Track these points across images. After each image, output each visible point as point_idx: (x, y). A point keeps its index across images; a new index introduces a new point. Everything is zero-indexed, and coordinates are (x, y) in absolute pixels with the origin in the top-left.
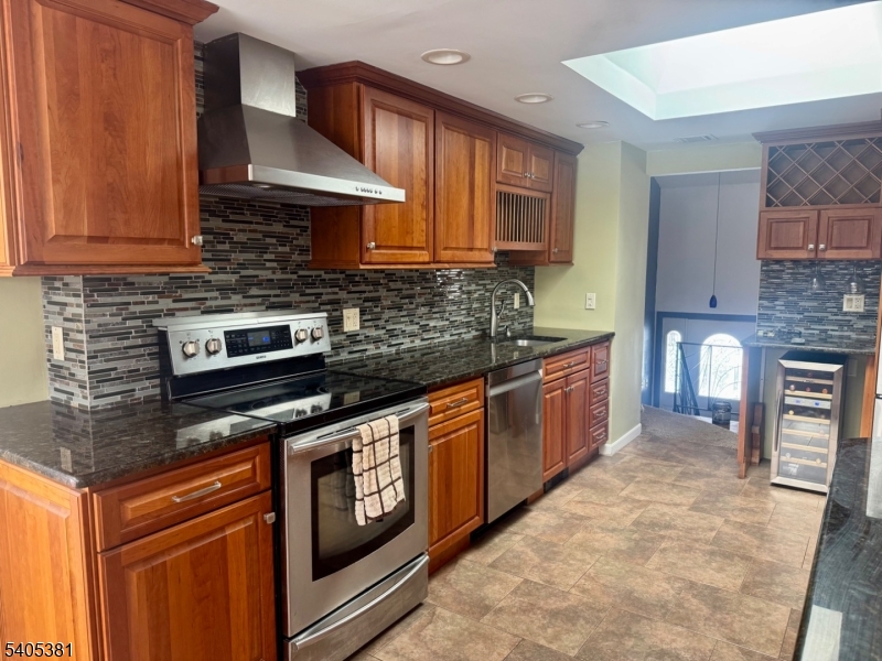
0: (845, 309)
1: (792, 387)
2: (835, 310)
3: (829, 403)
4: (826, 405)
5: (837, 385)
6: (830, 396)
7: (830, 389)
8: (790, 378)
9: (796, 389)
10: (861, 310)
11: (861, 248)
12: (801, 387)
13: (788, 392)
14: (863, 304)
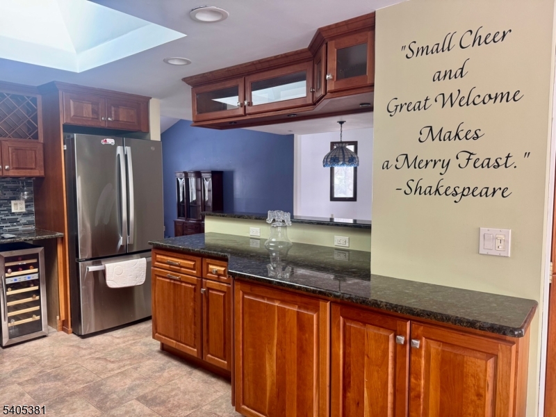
0: (13, 211)
1: (9, 270)
2: (7, 212)
3: (37, 275)
4: (35, 277)
5: (41, 261)
6: (36, 270)
7: (36, 265)
8: (7, 265)
9: (13, 271)
10: (24, 210)
11: (32, 169)
12: (15, 269)
13: (7, 275)
14: (24, 206)
